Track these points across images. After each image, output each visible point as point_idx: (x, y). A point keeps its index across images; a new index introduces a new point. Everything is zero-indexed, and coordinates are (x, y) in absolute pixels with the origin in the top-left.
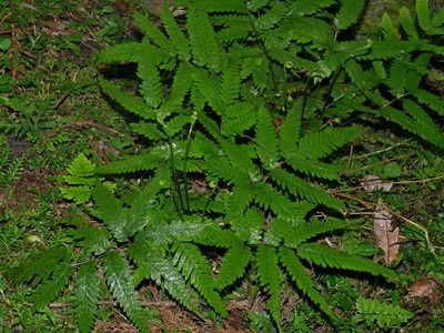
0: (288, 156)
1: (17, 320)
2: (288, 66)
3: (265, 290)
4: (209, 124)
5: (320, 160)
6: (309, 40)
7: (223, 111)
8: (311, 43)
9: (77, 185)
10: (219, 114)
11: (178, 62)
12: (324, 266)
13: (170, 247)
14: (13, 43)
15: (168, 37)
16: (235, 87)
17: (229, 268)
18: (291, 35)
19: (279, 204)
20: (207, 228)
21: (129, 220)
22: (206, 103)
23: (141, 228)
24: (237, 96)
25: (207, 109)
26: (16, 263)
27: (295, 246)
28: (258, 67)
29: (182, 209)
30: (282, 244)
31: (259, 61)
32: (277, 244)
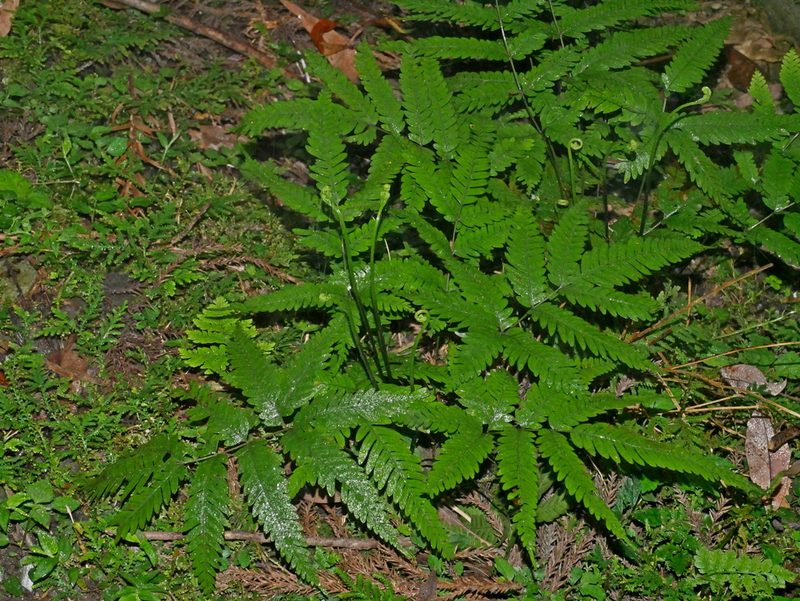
0: (562, 283)
1: (89, 555)
2: (576, 147)
3: (510, 497)
4: (430, 234)
5: (617, 288)
6: (613, 108)
7: (457, 215)
8: (619, 112)
9: (208, 345)
10: (448, 218)
11: (381, 134)
12: (617, 460)
13: (354, 432)
14: (131, 143)
15: (365, 93)
16: (477, 175)
17: (454, 464)
18: (585, 101)
19: (547, 362)
20: (419, 402)
22: (427, 203)
23: (306, 400)
24: (481, 192)
25: (429, 212)
26: (97, 470)
27: (568, 429)
28: (526, 152)
29: (381, 376)
30: (546, 425)
31: (529, 144)
32: (538, 426)
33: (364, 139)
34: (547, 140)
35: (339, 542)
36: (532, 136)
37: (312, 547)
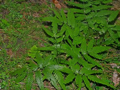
0: (89, 52)
1: (10, 85)
2: (93, 29)
3: (77, 86)
4: (69, 41)
6: (100, 23)
7: (74, 38)
8: (100, 24)
9: (32, 53)
10: (72, 38)
11: (63, 24)
12: (94, 82)
13: (54, 71)
14: (23, 16)
15: (62, 17)
16: (78, 32)
17: (69, 79)
18: (95, 21)
19: (85, 64)
20: (64, 68)
21: (44, 63)
22: (69, 35)
23: (47, 65)
24: (78, 35)
25: (69, 37)
26: (13, 71)
27: (87, 75)
28: (85, 28)
29: (59, 62)
30: (84, 74)
31: (86, 27)
32: (82, 74)
33: (61, 24)
34: (89, 26)
35: (49, 87)
36: (86, 26)
37: (45, 87)
